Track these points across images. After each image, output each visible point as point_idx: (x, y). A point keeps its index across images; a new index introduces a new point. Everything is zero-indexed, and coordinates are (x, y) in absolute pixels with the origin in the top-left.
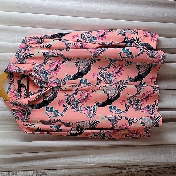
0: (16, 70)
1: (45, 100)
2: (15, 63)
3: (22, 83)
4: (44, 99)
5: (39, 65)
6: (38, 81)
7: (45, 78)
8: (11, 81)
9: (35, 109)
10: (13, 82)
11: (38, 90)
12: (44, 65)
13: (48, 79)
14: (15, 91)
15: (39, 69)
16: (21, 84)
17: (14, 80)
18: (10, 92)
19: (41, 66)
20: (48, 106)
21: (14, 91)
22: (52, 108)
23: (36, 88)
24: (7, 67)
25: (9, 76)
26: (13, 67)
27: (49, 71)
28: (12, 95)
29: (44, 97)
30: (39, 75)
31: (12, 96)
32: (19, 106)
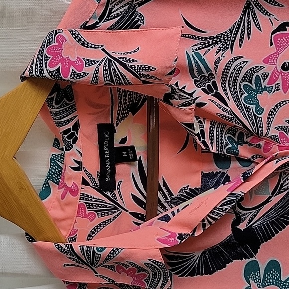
0: (90, 70)
1: (242, 226)
2: (85, 27)
3: (123, 140)
4: (238, 220)
5: (216, 40)
6: (207, 126)
7: (248, 109)
8: (65, 132)
9: (192, 274)
10: (72, 135)
11: (205, 176)
12: (242, 39)
13: (264, 116)
14: (84, 182)
15: (218, 60)
16: (117, 144)
17: (76, 127)
18: (56, 192)
19: (225, 41)
20: (257, 257)
21: (80, 186)
22: (273, 266)
23: (195, 166)
24: (41, 53)
25: (49, 101)
26: (72, 52)
27: (268, 69)
28: (68, 204)
29: (237, 214)
30: (218, 96)
31: (71, 211)
32: (111, 267)
